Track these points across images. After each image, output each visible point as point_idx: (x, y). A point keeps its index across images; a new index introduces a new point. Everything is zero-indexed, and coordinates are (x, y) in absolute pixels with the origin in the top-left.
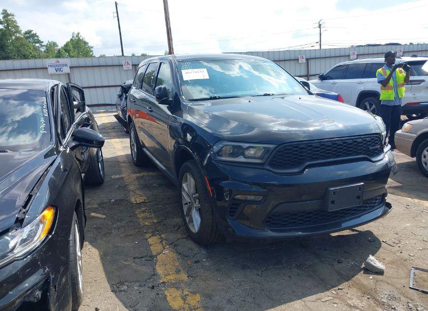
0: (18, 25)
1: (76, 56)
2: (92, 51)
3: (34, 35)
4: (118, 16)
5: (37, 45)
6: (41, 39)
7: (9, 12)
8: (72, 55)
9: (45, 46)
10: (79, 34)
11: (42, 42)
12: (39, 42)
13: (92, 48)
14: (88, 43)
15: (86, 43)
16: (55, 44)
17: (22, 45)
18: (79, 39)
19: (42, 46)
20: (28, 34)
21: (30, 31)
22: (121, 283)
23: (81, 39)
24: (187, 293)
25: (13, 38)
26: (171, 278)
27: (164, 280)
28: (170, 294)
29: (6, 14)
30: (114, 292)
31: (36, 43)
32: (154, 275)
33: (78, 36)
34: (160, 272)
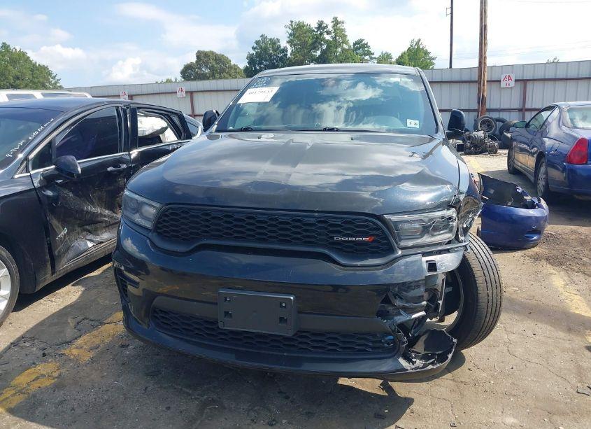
0: (346, 34)
2: (433, 64)
3: (366, 45)
4: (452, 14)
5: (367, 57)
6: (372, 50)
7: (339, 19)
9: (375, 58)
10: (419, 41)
11: (373, 54)
12: (369, 53)
13: (434, 59)
14: (429, 53)
15: (426, 53)
18: (419, 48)
19: (372, 58)
20: (359, 44)
21: (361, 41)
22: (33, 339)
23: (421, 47)
24: (56, 374)
25: (339, 50)
26: (75, 352)
27: (67, 352)
28: (42, 368)
29: (336, 22)
30: (14, 344)
31: (365, 55)
32: (69, 343)
33: (417, 43)
34: (80, 341)
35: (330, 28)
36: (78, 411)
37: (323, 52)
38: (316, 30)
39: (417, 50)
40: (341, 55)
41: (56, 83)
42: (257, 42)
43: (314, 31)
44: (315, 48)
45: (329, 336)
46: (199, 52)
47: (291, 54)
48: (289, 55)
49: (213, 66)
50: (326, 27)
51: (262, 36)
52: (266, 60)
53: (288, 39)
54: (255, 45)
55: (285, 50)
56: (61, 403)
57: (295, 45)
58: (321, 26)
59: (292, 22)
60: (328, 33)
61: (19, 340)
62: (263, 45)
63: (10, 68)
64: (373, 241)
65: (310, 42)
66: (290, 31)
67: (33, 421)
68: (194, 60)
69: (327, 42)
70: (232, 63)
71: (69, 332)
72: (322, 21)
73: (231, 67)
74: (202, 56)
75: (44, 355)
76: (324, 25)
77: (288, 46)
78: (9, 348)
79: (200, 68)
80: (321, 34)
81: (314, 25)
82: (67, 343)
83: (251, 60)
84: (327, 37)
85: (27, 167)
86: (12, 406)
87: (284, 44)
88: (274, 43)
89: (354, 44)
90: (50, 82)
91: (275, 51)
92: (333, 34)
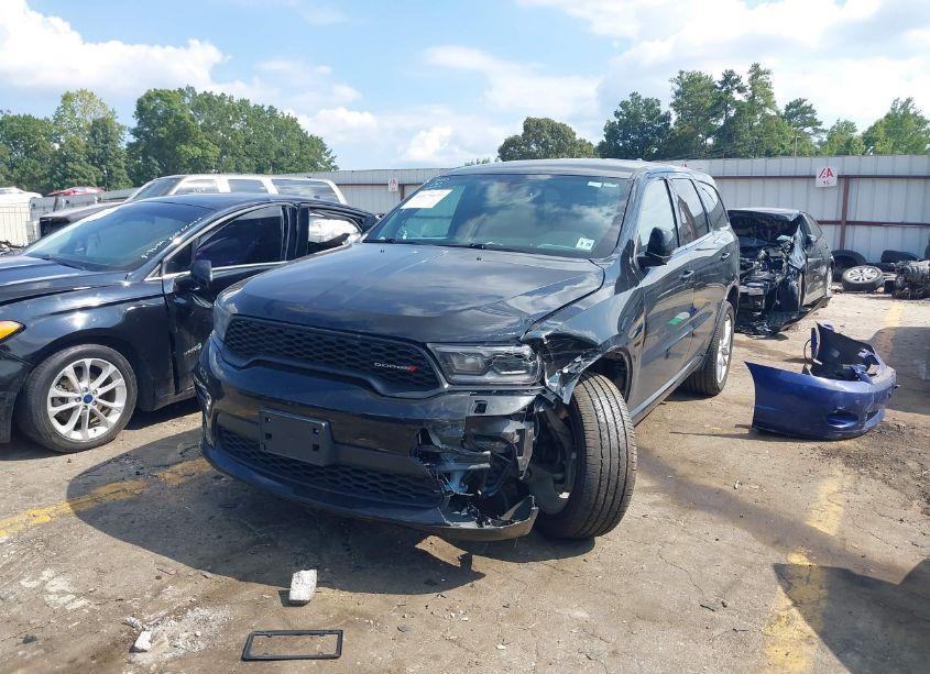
0: (773, 91)
1: (889, 151)
3: (810, 109)
5: (808, 130)
6: (818, 117)
7: (762, 68)
8: (879, 149)
9: (823, 131)
10: (909, 101)
11: (820, 124)
12: (814, 123)
14: (927, 122)
15: (922, 122)
16: (849, 126)
17: (769, 131)
18: (906, 115)
19: (817, 131)
20: (795, 107)
21: (799, 103)
22: (136, 458)
23: (912, 112)
24: (137, 492)
25: (759, 116)
26: (168, 476)
27: (160, 474)
28: (129, 485)
29: (756, 72)
30: (115, 460)
31: (806, 125)
32: (167, 466)
33: (904, 106)
34: (179, 466)
35: (745, 81)
36: (136, 524)
37: (729, 121)
38: (719, 86)
39: (904, 116)
40: (759, 126)
41: (329, 162)
42: (624, 105)
43: (716, 87)
44: (716, 115)
45: (369, 474)
46: (528, 120)
47: (675, 124)
48: (672, 126)
49: (546, 141)
50: (738, 80)
51: (633, 95)
52: (634, 133)
53: (673, 101)
54: (620, 109)
55: (667, 117)
56: (125, 515)
57: (683, 110)
58: (729, 79)
59: (682, 73)
60: (741, 90)
61: (121, 457)
62: (632, 109)
63: (274, 139)
64: (416, 371)
65: (709, 104)
66: (678, 88)
67: (91, 524)
68: (520, 131)
69: (737, 104)
70: (578, 137)
71: (172, 457)
72: (732, 72)
73: (574, 144)
74: (533, 127)
75: (138, 473)
76: (735, 77)
77: (672, 110)
78: (109, 462)
79: (528, 145)
80: (728, 92)
81: (718, 77)
82: (165, 466)
83: (611, 131)
84: (737, 96)
85: (160, 270)
86: (82, 510)
87: (665, 108)
88: (651, 105)
89: (788, 108)
90: (322, 160)
91: (650, 118)
92: (750, 92)
